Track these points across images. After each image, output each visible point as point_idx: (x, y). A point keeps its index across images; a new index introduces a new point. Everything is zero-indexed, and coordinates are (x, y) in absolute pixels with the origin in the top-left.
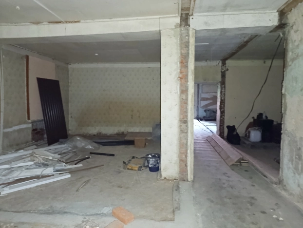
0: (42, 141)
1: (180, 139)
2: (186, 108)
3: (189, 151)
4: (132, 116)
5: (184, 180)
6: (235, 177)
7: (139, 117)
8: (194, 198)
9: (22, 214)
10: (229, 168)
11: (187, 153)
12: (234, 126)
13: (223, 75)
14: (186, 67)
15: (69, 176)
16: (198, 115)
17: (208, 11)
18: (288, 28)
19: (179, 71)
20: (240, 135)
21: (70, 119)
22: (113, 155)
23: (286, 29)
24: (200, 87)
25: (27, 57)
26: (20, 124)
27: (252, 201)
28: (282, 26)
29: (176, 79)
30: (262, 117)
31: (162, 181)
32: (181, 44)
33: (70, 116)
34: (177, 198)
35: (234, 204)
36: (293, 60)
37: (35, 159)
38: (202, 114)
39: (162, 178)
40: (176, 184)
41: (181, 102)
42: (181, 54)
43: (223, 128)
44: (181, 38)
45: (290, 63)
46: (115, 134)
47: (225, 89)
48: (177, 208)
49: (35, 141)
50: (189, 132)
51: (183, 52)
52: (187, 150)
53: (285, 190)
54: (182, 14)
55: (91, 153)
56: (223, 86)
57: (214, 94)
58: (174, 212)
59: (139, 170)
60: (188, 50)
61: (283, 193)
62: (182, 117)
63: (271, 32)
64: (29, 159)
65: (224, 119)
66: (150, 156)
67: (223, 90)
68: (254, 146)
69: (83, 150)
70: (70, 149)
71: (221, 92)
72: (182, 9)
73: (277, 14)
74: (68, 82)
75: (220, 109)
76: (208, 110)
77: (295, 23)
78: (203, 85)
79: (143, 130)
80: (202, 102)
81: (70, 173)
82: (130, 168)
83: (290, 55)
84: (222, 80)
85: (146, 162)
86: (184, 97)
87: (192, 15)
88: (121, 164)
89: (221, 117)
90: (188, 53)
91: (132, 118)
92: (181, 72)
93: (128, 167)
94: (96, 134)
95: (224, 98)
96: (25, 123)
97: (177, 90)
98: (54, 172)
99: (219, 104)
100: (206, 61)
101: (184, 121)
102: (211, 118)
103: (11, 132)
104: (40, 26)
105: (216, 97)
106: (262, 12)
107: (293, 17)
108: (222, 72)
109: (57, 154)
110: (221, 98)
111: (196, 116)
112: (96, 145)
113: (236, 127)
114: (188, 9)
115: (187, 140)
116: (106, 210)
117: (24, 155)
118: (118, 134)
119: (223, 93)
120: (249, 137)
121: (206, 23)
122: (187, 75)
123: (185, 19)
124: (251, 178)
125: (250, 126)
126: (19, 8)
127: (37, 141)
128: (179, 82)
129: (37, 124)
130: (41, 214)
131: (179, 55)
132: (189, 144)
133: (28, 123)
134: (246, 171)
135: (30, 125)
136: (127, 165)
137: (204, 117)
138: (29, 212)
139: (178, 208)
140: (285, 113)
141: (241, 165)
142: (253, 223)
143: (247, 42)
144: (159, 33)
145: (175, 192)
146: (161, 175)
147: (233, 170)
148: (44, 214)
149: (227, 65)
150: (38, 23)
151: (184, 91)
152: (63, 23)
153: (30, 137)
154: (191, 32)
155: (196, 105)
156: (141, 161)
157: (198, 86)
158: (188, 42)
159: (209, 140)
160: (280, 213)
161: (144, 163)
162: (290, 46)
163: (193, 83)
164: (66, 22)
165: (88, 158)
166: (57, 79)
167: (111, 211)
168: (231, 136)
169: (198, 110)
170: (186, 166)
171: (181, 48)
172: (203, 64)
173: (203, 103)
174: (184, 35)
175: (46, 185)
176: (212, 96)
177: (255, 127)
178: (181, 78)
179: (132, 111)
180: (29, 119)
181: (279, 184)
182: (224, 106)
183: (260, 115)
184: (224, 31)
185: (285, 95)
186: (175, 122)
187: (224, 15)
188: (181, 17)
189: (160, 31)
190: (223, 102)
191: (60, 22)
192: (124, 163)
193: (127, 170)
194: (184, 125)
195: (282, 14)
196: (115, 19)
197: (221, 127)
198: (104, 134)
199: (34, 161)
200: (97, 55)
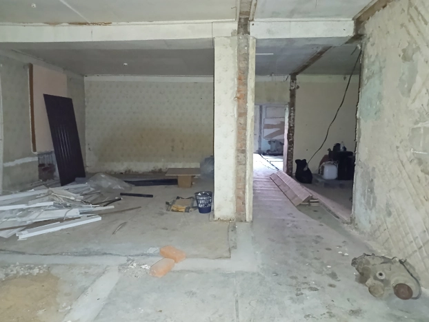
0: (52, 180)
1: (237, 172)
2: (245, 134)
3: (247, 186)
4: (173, 147)
5: (242, 221)
6: (301, 218)
7: (183, 149)
8: (252, 238)
9: (53, 256)
10: (296, 208)
11: (245, 188)
12: (305, 160)
13: (293, 95)
14: (246, 84)
15: (100, 218)
16: (260, 148)
17: (271, 17)
18: (365, 39)
19: (236, 89)
20: (312, 172)
21: (87, 151)
22: (151, 196)
23: (363, 41)
24: (264, 110)
25: (31, 67)
26: (24, 156)
27: (318, 239)
28: (358, 36)
29: (233, 98)
30: (339, 149)
31: (215, 223)
32: (239, 56)
33: (87, 147)
34: (233, 238)
35: (297, 242)
36: (368, 78)
37: (55, 198)
38: (266, 146)
39: (215, 219)
40: (232, 225)
41: (238, 127)
42: (239, 69)
43: (292, 163)
44: (238, 48)
45: (366, 82)
46: (150, 172)
47: (294, 113)
48: (233, 247)
49: (43, 181)
50: (248, 163)
51: (241, 66)
52: (245, 185)
53: (356, 229)
54: (240, 19)
55: (122, 194)
56: (292, 109)
57: (282, 120)
58: (230, 250)
59: (186, 211)
60: (248, 64)
61: (354, 232)
62: (239, 145)
63: (347, 43)
64: (47, 198)
65: (292, 151)
66: (200, 194)
67: (292, 114)
68: (328, 184)
69: (110, 191)
70: (92, 189)
71: (290, 117)
72: (240, 13)
73: (352, 23)
74: (84, 102)
75: (288, 138)
76: (274, 142)
77: (371, 34)
78: (266, 107)
79: (187, 166)
80: (265, 130)
81: (100, 215)
82: (175, 209)
83: (366, 72)
84: (291, 100)
85: (195, 202)
86: (242, 122)
87: (253, 20)
88: (164, 205)
89: (289, 148)
90: (248, 68)
91: (173, 150)
92: (239, 91)
93: (173, 208)
94: (123, 172)
95: (294, 125)
96: (30, 155)
97: (234, 112)
98: (81, 214)
99: (286, 132)
100: (271, 75)
101: (241, 150)
102: (277, 152)
103: (13, 167)
104: (58, 28)
105: (283, 123)
106: (336, 19)
107: (370, 27)
108: (290, 90)
109: (79, 195)
110: (289, 124)
111: (257, 149)
112: (127, 185)
113: (307, 162)
114: (248, 13)
115: (246, 173)
116: (151, 251)
117: (37, 195)
118: (153, 172)
119: (292, 117)
120: (322, 174)
121: (269, 31)
122: (246, 95)
123: (244, 25)
124: (320, 218)
125: (325, 159)
126: (35, 5)
127: (45, 180)
128: (236, 103)
129: (44, 158)
130: (76, 256)
131: (237, 69)
132: (247, 177)
133: (34, 156)
134: (315, 211)
135: (36, 159)
136: (171, 205)
137: (268, 151)
138: (61, 254)
139: (235, 247)
140: (359, 142)
141: (309, 205)
142: (316, 259)
143: (321, 53)
144: (212, 42)
145: (230, 232)
146: (214, 215)
147: (300, 210)
148: (80, 255)
149: (297, 81)
150: (55, 24)
151: (242, 114)
152: (89, 24)
153: (37, 174)
154: (251, 42)
155: (258, 135)
156: (189, 202)
157: (260, 108)
158: (248, 54)
159: (273, 178)
160: (346, 249)
161: (193, 204)
162: (366, 61)
163: (253, 104)
164: (93, 24)
165: (120, 199)
166: (70, 97)
167: (158, 251)
168: (301, 173)
169: (260, 141)
170: (244, 204)
171: (239, 61)
172: (266, 79)
173: (267, 132)
174: (243, 45)
175: (74, 229)
176: (279, 123)
177: (330, 160)
178: (238, 98)
179: (173, 140)
180: (35, 150)
181: (351, 223)
182: (293, 135)
183: (338, 146)
184: (290, 40)
185: (359, 119)
186: (232, 152)
187: (290, 21)
188: (239, 22)
189: (213, 39)
190: (291, 130)
191: (85, 24)
192: (167, 203)
193: (171, 212)
194: (241, 156)
195: (359, 22)
196: (157, 22)
197: (289, 162)
198: (135, 172)
199: (53, 200)
200: (126, 64)
